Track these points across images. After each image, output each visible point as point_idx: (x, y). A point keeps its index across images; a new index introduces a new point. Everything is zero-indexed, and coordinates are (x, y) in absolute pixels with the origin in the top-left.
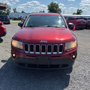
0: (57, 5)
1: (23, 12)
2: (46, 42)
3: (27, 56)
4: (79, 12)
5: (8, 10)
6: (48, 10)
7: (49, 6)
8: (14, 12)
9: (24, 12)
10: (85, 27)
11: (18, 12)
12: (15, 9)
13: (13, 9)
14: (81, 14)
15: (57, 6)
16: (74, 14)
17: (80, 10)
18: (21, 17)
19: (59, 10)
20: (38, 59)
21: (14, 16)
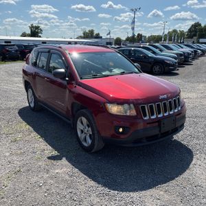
14: (40, 37)
16: (24, 35)
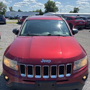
0: (54, 3)
1: (19, 11)
2: (49, 61)
3: (24, 80)
4: (76, 11)
5: (4, 9)
6: (45, 8)
7: (45, 5)
8: (10, 11)
9: (21, 11)
10: (84, 27)
11: (14, 11)
12: (11, 8)
13: (9, 8)
14: (78, 13)
15: (54, 5)
16: (71, 12)
17: (77, 9)
18: (18, 16)
19: (56, 9)
20: (39, 85)
21: (10, 15)
